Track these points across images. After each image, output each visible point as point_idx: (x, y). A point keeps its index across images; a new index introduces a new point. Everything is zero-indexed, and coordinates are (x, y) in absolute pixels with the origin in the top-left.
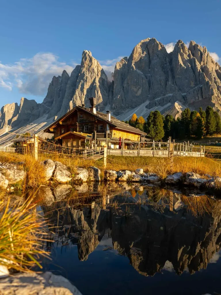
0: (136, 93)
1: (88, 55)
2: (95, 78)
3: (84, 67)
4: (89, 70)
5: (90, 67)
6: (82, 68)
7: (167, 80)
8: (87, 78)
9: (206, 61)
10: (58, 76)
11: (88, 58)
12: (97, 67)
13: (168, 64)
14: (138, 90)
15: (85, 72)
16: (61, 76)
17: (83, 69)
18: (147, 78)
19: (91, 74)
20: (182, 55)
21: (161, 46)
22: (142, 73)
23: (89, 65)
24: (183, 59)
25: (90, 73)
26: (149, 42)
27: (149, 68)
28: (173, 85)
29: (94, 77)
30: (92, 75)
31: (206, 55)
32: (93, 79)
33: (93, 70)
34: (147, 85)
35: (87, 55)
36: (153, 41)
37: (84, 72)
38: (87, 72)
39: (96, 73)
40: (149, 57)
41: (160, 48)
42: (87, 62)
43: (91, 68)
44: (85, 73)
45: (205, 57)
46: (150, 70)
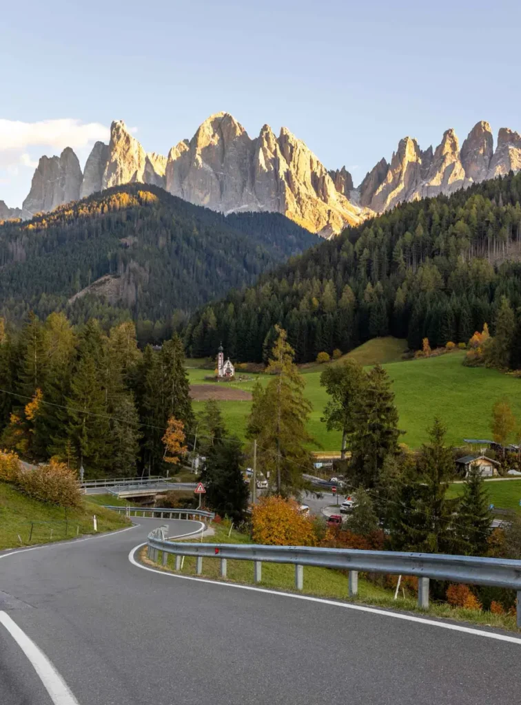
0: (202, 200)
1: (123, 131)
2: (136, 172)
3: (116, 151)
4: (124, 157)
5: (127, 152)
6: (112, 153)
7: (244, 185)
8: (122, 171)
9: (296, 161)
10: (52, 156)
11: (123, 135)
12: (137, 153)
13: (248, 160)
14: (205, 195)
15: (118, 160)
16: (59, 156)
17: (114, 153)
18: (218, 179)
19: (129, 163)
20: (265, 151)
21: (241, 129)
22: (212, 171)
23: (124, 149)
24: (266, 157)
25: (127, 163)
26: (223, 118)
27: (222, 162)
28: (250, 194)
29: (134, 170)
30: (131, 165)
31: (298, 152)
32: (133, 173)
33: (132, 157)
34: (218, 190)
35: (120, 130)
36: (228, 118)
37: (116, 161)
38: (122, 161)
39: (137, 163)
40: (223, 145)
41: (238, 132)
42: (122, 142)
43: (128, 154)
44: (118, 162)
45: (297, 155)
46: (223, 165)
